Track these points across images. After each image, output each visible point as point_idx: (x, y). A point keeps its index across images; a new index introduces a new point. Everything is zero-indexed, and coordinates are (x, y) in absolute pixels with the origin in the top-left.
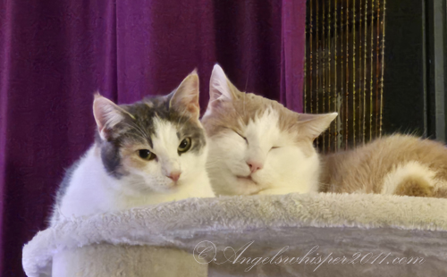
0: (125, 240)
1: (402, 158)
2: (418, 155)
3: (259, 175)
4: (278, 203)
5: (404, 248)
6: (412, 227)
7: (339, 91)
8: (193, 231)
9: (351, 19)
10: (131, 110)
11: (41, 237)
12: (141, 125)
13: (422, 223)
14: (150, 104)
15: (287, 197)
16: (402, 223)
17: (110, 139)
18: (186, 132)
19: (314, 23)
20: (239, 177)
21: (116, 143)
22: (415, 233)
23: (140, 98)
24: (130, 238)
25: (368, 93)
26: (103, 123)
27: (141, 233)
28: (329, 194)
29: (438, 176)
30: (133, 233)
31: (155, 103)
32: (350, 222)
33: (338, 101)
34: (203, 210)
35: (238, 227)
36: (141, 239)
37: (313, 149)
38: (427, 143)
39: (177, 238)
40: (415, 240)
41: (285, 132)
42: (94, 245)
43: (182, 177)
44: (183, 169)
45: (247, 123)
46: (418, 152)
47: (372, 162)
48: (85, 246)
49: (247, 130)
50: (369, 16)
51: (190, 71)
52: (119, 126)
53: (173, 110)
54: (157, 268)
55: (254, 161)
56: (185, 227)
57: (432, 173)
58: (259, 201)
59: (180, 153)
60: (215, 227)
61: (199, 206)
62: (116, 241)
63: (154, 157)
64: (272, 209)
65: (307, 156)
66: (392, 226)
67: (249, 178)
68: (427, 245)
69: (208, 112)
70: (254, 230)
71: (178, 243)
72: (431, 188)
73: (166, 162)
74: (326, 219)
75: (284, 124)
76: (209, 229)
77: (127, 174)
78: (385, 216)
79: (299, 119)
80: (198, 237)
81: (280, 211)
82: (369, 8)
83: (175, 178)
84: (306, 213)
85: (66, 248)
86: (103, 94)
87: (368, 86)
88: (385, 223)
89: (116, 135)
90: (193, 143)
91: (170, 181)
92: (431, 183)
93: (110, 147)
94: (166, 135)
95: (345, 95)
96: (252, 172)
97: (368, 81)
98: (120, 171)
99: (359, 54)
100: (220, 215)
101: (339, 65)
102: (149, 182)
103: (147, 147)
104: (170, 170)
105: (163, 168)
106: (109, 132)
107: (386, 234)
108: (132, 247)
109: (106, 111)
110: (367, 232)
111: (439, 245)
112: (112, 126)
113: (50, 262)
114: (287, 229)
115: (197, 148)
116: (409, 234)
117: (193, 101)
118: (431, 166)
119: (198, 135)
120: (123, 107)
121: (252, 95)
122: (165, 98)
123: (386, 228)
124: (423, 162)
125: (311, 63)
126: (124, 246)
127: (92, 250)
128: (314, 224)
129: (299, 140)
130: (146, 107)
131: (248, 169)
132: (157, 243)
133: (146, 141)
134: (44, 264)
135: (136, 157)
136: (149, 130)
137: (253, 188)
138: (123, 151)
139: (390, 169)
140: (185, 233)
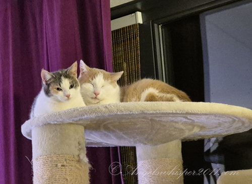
0: (56, 123)
1: (147, 87)
2: (152, 85)
3: (99, 97)
4: (106, 107)
5: (150, 118)
6: (152, 112)
7: (125, 61)
8: (78, 118)
9: (127, 37)
10: (54, 74)
11: (27, 122)
12: (57, 79)
13: (155, 111)
14: (61, 72)
15: (109, 105)
16: (148, 111)
17: (47, 84)
18: (72, 82)
19: (115, 39)
20: (92, 98)
21: (48, 85)
22: (153, 114)
23: (57, 70)
24: (57, 122)
25: (135, 62)
26: (44, 79)
27: (61, 120)
28: (123, 103)
29: (159, 92)
30: (58, 120)
31: (62, 72)
32: (131, 112)
33: (125, 65)
34: (81, 111)
35: (93, 116)
36: (61, 122)
37: (117, 85)
38: (155, 81)
39: (73, 121)
40: (153, 116)
41: (106, 80)
42: (45, 124)
43: (70, 97)
44: (71, 94)
45: (92, 79)
46: (152, 84)
47: (137, 89)
48: (42, 125)
49: (93, 82)
50: (133, 35)
51: (75, 62)
52: (50, 80)
53: (68, 75)
54: (67, 131)
55: (96, 92)
56: (75, 117)
57: (157, 91)
58: (100, 107)
59: (70, 88)
60: (86, 116)
61: (79, 110)
62: (52, 123)
63: (61, 90)
64: (104, 109)
65: (115, 87)
66: (145, 112)
67: (96, 98)
68: (157, 117)
69: (80, 76)
70: (99, 116)
71: (73, 122)
72: (157, 96)
73: (65, 91)
74: (123, 112)
75: (105, 78)
76: (83, 117)
77: (52, 95)
78: (142, 109)
79: (111, 75)
80: (80, 120)
81: (107, 110)
82: (133, 33)
83: (68, 96)
84: (116, 110)
85: (35, 126)
86: (44, 69)
87: (135, 59)
88: (143, 111)
89: (49, 83)
90: (75, 85)
91: (66, 98)
92: (157, 95)
93: (46, 87)
94: (66, 83)
95: (127, 63)
96: (96, 96)
97: (134, 57)
98: (49, 94)
99: (131, 48)
100: (87, 112)
101: (124, 53)
102: (59, 98)
103: (59, 87)
104: (67, 94)
105: (64, 93)
106: (46, 82)
107: (143, 115)
108: (58, 124)
109: (46, 75)
110: (137, 115)
111: (161, 117)
112: (47, 80)
113: (31, 131)
114: (109, 115)
115: (76, 87)
116: (151, 114)
117: (75, 71)
118: (157, 89)
119: (76, 82)
120: (51, 73)
121: (94, 69)
122: (66, 70)
123: (143, 113)
124: (154, 88)
125: (115, 53)
126: (55, 124)
127: (45, 126)
128: (119, 113)
129: (111, 83)
130: (59, 73)
131: (95, 95)
132: (67, 123)
133: (58, 85)
134: (29, 132)
135: (56, 90)
136: (60, 81)
137: (97, 101)
138: (50, 88)
139: (143, 91)
140: (76, 119)
